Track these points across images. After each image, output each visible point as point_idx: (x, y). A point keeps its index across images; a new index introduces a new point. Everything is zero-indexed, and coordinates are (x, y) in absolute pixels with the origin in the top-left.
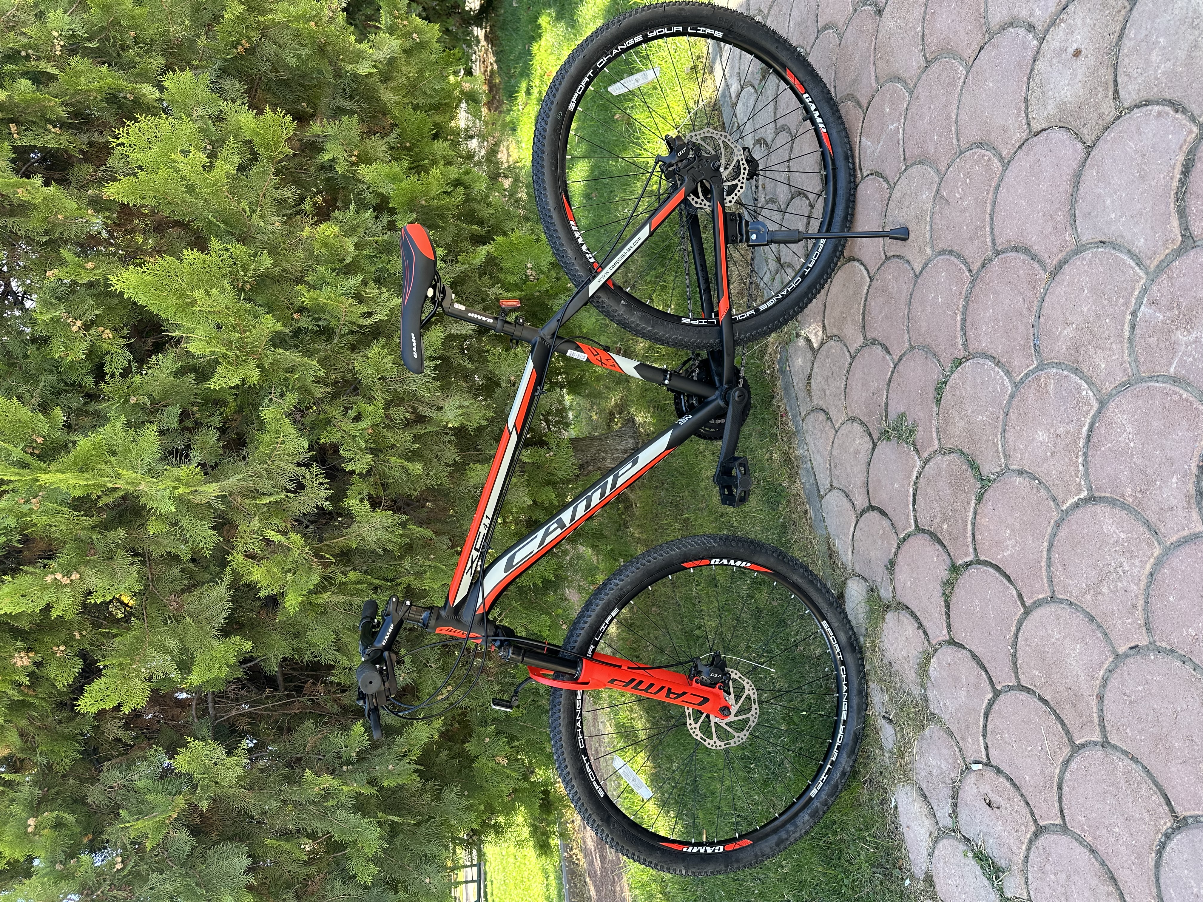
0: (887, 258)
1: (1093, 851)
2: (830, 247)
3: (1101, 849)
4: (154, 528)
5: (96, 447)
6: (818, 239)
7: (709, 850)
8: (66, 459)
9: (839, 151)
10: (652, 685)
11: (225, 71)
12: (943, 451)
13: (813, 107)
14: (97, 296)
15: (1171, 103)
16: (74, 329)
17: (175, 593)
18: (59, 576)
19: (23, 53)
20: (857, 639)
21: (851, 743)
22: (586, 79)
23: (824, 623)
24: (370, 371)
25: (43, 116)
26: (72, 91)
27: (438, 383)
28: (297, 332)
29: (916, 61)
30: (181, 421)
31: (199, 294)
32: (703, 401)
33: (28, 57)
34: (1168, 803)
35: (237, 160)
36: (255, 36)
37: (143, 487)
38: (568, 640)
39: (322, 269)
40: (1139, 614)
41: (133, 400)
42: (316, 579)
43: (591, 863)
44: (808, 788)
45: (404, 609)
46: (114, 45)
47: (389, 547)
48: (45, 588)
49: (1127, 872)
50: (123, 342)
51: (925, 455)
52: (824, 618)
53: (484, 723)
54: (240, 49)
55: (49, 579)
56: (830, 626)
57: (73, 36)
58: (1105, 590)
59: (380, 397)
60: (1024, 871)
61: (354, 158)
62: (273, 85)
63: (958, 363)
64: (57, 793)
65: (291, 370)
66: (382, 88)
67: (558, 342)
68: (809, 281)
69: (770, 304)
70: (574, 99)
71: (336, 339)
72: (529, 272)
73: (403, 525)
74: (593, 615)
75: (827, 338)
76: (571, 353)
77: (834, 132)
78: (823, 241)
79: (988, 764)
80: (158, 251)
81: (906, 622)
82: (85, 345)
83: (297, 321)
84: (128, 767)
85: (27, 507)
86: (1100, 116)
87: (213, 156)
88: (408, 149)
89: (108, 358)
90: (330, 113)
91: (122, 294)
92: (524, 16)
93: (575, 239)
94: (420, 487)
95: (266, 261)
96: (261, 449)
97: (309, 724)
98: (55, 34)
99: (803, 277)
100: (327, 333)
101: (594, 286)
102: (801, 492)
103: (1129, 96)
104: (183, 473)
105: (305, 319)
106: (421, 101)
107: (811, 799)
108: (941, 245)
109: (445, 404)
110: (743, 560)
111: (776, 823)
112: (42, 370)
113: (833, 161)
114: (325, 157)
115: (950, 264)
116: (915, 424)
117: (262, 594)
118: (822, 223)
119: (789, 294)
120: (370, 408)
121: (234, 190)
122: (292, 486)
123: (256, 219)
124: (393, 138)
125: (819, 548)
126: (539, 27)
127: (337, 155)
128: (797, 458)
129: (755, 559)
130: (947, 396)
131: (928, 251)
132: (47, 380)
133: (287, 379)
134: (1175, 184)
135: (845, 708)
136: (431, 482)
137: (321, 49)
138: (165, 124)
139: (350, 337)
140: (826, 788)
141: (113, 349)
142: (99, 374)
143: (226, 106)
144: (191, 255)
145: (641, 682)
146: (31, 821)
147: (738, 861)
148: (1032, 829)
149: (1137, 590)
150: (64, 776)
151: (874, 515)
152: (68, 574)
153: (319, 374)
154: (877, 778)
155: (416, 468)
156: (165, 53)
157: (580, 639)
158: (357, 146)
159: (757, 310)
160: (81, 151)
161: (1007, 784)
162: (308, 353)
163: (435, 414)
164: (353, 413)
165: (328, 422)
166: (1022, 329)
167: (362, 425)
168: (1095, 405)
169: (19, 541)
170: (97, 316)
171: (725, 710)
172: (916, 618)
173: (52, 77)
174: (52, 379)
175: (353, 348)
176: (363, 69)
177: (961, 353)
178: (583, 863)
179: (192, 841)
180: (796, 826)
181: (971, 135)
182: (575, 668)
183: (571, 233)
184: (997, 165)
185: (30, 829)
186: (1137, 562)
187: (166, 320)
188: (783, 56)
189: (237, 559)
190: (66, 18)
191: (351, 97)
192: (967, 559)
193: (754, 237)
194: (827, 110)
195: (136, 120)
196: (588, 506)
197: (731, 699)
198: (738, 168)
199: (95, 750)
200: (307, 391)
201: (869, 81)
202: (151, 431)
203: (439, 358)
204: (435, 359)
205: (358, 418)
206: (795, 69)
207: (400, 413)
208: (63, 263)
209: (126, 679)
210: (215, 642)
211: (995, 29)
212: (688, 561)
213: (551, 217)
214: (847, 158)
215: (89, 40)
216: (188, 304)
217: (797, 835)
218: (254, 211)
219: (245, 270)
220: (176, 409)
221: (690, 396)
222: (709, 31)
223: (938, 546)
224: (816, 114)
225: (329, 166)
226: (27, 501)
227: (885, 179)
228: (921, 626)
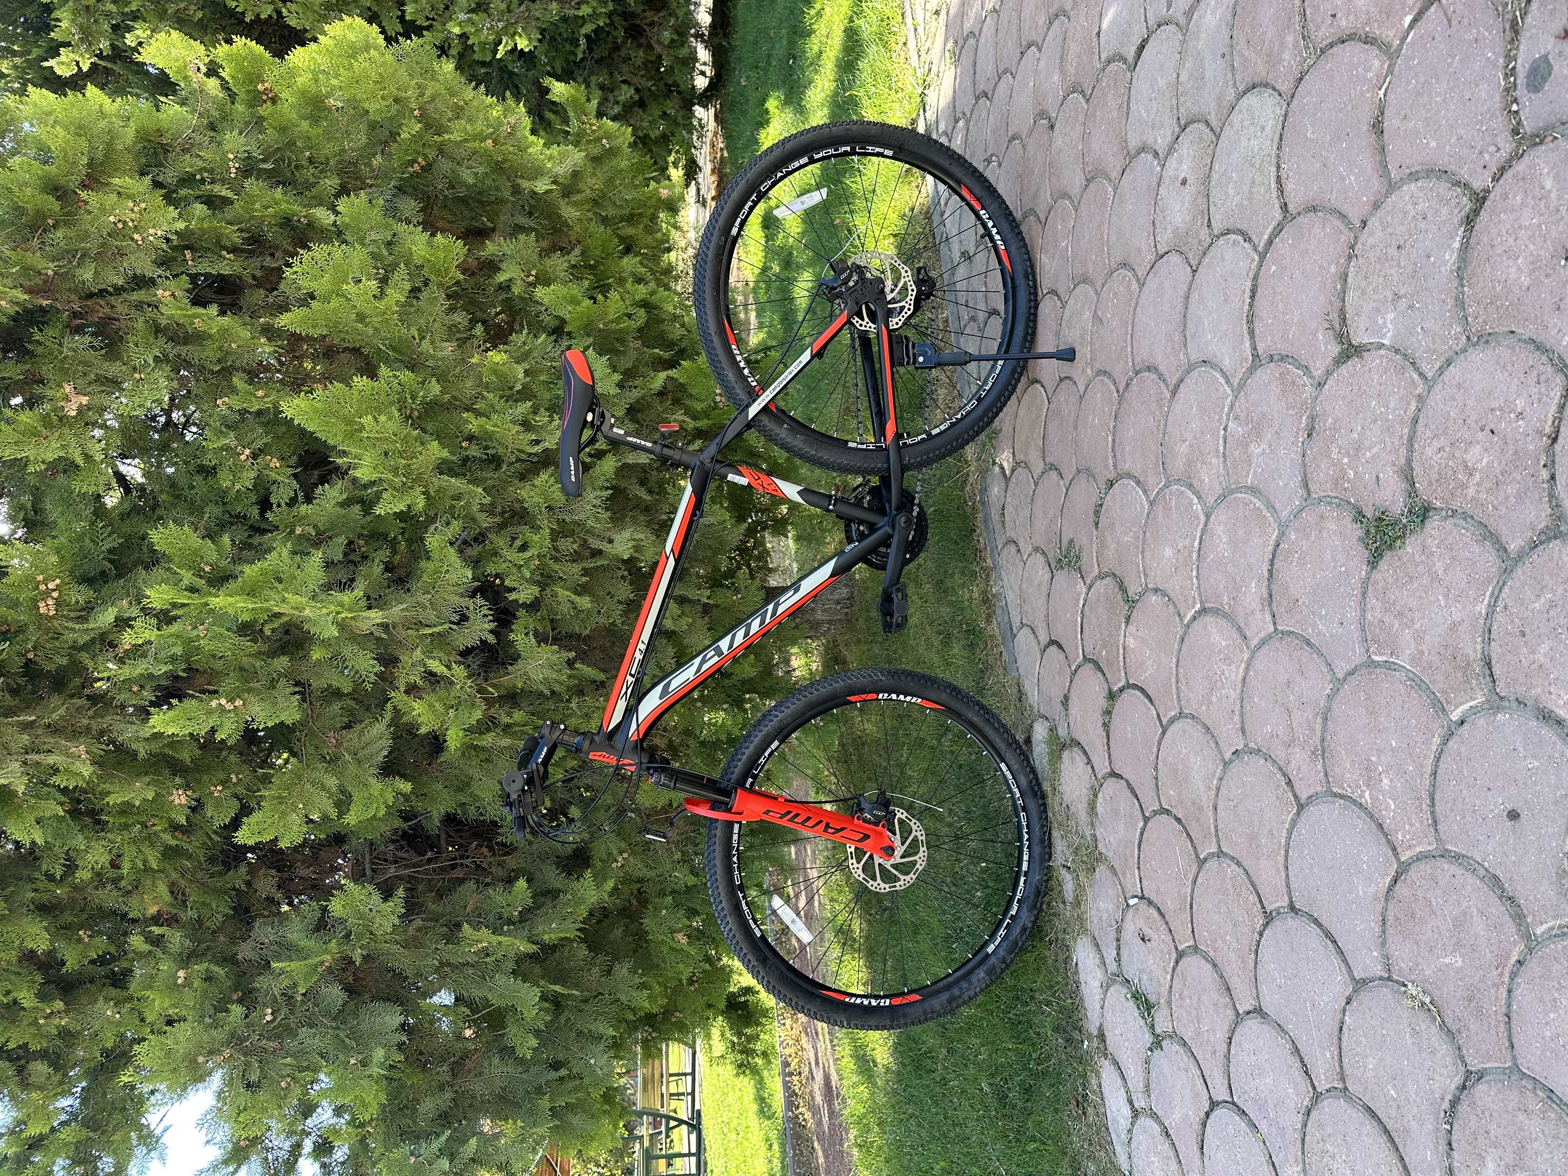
0: (1061, 380)
1: (1215, 965)
2: (1008, 369)
3: (1218, 961)
4: (316, 654)
5: (263, 572)
6: (996, 360)
7: (874, 1003)
8: (232, 585)
9: (1019, 268)
10: (809, 818)
11: (400, 190)
12: (1101, 577)
13: (990, 224)
14: (265, 424)
15: (1242, 233)
16: (243, 457)
17: (336, 730)
18: (223, 701)
19: (198, 177)
20: (1039, 785)
21: (1032, 897)
22: (750, 203)
23: (1003, 766)
24: (536, 499)
25: (218, 242)
26: (247, 216)
27: (609, 514)
28: (465, 460)
29: (1079, 180)
30: (345, 554)
31: (367, 420)
32: (872, 528)
33: (203, 181)
34: (1261, 902)
35: (407, 286)
36: (432, 154)
37: (307, 612)
38: (726, 771)
39: (490, 396)
40: (1237, 719)
41: (299, 530)
42: (478, 714)
43: (819, 1123)
44: (986, 944)
45: (558, 733)
46: (289, 165)
47: (557, 688)
48: (210, 712)
49: (1236, 978)
50: (290, 471)
51: (1088, 581)
52: (1003, 760)
53: (662, 894)
54: (416, 167)
55: (214, 703)
56: (1009, 769)
57: (248, 158)
58: (1214, 699)
59: (546, 525)
60: (1169, 1003)
61: (531, 278)
62: (449, 203)
63: (1111, 484)
64: (208, 948)
65: (458, 497)
66: (562, 203)
67: (718, 466)
68: (985, 404)
69: (942, 428)
70: (737, 224)
71: (505, 467)
72: (718, 398)
73: (570, 663)
74: (752, 746)
75: (1017, 465)
76: (731, 477)
77: (1013, 249)
78: (1001, 362)
79: (1142, 898)
80: (327, 378)
81: (1078, 758)
82: (253, 474)
83: (466, 449)
84: (281, 923)
85: (195, 633)
86: (1200, 241)
87: (384, 281)
88: (591, 267)
89: (274, 488)
90: (509, 230)
91: (292, 420)
92: (753, 96)
93: (737, 364)
94: (591, 625)
95: (435, 388)
96: (425, 578)
97: (472, 885)
98: (231, 156)
99: (979, 400)
100: (495, 461)
101: (753, 410)
102: (997, 633)
103: (1217, 227)
104: (346, 599)
105: (474, 447)
106: (611, 212)
107: (988, 956)
108: (1098, 366)
109: (617, 538)
110: (913, 695)
111: (950, 979)
112: (206, 502)
113: (1012, 279)
114: (501, 278)
115: (1104, 385)
116: (1080, 551)
117: (423, 730)
118: (1001, 344)
119: (964, 417)
120: (536, 538)
121: (404, 318)
122: (456, 618)
123: (426, 345)
124: (574, 256)
125: (1012, 691)
126: (767, 111)
127: (513, 275)
128: (995, 596)
129: (926, 693)
130: (1103, 519)
131: (1089, 372)
132: (212, 511)
133: (452, 507)
134: (1247, 307)
135: (1026, 858)
136: (602, 620)
137: (498, 168)
138: (338, 251)
139: (518, 465)
140: (1005, 944)
141: (280, 479)
142: (265, 504)
143: (402, 228)
144: (360, 382)
145: (797, 815)
146: (181, 973)
147: (904, 1016)
148: (1174, 956)
149: (1234, 695)
150: (214, 932)
151: (1053, 649)
152: (231, 700)
153: (485, 501)
154: (1061, 936)
155: (585, 602)
156: (341, 173)
157: (737, 771)
158: (534, 266)
159: (929, 434)
160: (254, 277)
161: (1156, 914)
162: (474, 481)
163: (605, 547)
164: (518, 543)
165: (496, 554)
166: (1153, 447)
167: (527, 554)
168: (1203, 518)
169: (184, 670)
170: (266, 444)
171: (889, 851)
172: (1085, 753)
173: (227, 201)
174: (217, 511)
175: (523, 477)
176: (542, 186)
177: (1112, 476)
178: (811, 1124)
179: (344, 995)
180: (971, 984)
181: (1118, 256)
182: (729, 796)
183: (732, 357)
184: (1135, 286)
185: (180, 981)
186: (1233, 668)
187: (335, 447)
188: (957, 171)
189: (398, 697)
190: (242, 139)
191: (530, 214)
192: (1120, 685)
193: (921, 359)
194: (1005, 226)
195: (309, 249)
196: (747, 634)
197: (897, 840)
198: (905, 288)
199: (247, 910)
200: (474, 520)
201: (1046, 197)
202: (317, 557)
203: (613, 488)
204: (607, 488)
205: (524, 548)
206: (970, 184)
207: (568, 545)
208: (234, 390)
209: (284, 814)
210: (373, 781)
211: (1133, 152)
212: (853, 694)
213: (711, 341)
214: (1026, 276)
215: (264, 161)
216: (356, 430)
217: (971, 993)
218: (424, 338)
219: (413, 398)
220: (342, 540)
221: (861, 522)
222: (877, 150)
223: (1099, 674)
224: (994, 231)
225: (505, 287)
226: (195, 628)
227: (1059, 298)
228: (1089, 762)
